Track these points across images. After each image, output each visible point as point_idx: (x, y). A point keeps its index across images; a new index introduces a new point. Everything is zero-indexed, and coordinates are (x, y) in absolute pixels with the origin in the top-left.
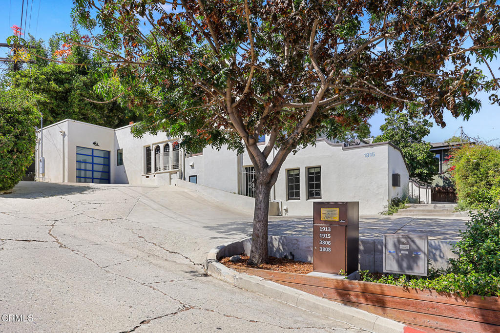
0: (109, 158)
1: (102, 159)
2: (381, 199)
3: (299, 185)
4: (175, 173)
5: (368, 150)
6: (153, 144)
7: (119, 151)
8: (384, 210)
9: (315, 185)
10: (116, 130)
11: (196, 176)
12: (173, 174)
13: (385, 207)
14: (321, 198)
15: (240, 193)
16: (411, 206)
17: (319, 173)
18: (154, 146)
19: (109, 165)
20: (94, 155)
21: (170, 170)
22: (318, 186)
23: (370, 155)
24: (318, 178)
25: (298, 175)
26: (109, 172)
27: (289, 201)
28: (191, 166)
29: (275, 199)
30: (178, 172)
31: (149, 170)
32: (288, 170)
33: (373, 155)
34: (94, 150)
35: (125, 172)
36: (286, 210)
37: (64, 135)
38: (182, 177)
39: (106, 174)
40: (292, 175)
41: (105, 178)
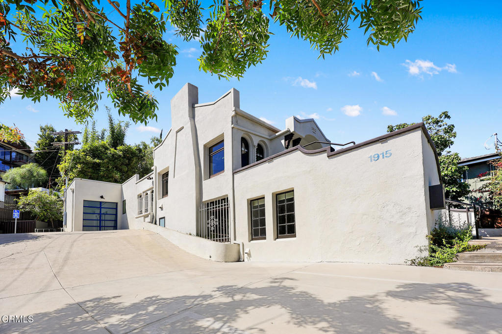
0: (116, 209)
1: (111, 209)
3: (265, 219)
5: (376, 148)
6: (143, 192)
7: (124, 202)
8: (418, 254)
9: (286, 218)
10: (122, 184)
11: (164, 218)
12: (146, 217)
13: (421, 250)
14: (295, 236)
15: (199, 234)
16: (485, 246)
17: (292, 199)
18: (144, 194)
19: (116, 215)
20: (102, 207)
21: (143, 214)
22: (292, 218)
23: (381, 156)
24: (291, 208)
25: (263, 205)
26: (116, 220)
27: (252, 242)
28: (160, 208)
29: (235, 240)
30: (149, 216)
32: (251, 201)
34: (102, 203)
35: (127, 219)
36: (249, 254)
37: (73, 192)
38: (154, 219)
39: (115, 222)
40: (257, 207)
41: (113, 225)
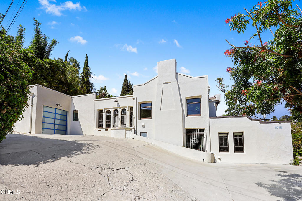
0: (66, 116)
1: (60, 115)
2: (289, 155)
3: (228, 143)
4: (129, 130)
5: (277, 125)
6: (105, 109)
7: (74, 112)
8: (291, 161)
9: (239, 144)
10: (72, 97)
12: (128, 130)
14: (244, 152)
15: (184, 146)
17: (242, 136)
18: (106, 110)
19: (66, 120)
20: (56, 113)
23: (279, 128)
24: (242, 140)
25: (227, 136)
26: (66, 126)
27: (220, 153)
28: (142, 126)
29: (210, 151)
30: (132, 130)
31: (100, 125)
32: (219, 133)
33: (281, 128)
34: (56, 110)
35: (80, 126)
36: (220, 159)
38: (136, 133)
39: (64, 126)
40: (222, 137)
41: (63, 129)
